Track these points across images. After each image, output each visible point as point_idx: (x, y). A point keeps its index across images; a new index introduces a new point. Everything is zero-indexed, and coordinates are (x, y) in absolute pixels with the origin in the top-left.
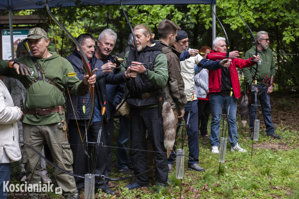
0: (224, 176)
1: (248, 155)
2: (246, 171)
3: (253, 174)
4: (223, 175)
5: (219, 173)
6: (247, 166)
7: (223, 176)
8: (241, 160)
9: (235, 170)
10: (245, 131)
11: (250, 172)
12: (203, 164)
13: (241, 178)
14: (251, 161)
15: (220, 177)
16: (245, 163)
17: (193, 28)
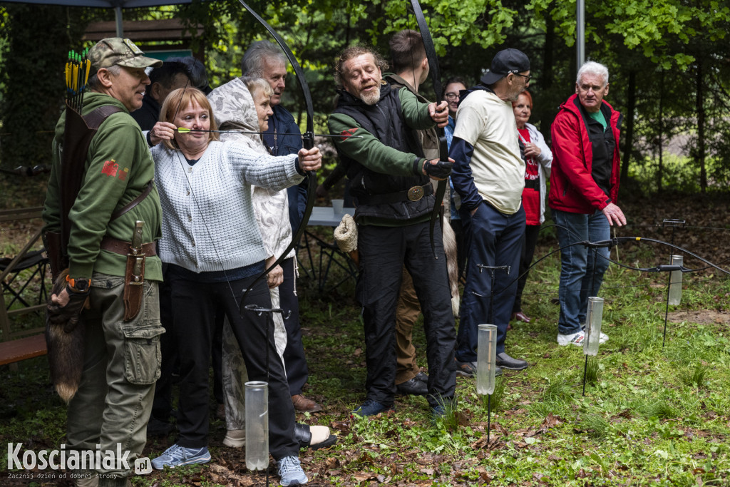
0: (597, 387)
1: (655, 339)
2: (649, 375)
3: (664, 382)
4: (593, 385)
5: (584, 382)
6: (652, 364)
7: (592, 388)
8: (639, 350)
9: (622, 373)
10: (656, 282)
11: (658, 379)
12: (550, 358)
13: (635, 392)
14: (661, 351)
15: (586, 390)
16: (648, 357)
17: (541, 46)
